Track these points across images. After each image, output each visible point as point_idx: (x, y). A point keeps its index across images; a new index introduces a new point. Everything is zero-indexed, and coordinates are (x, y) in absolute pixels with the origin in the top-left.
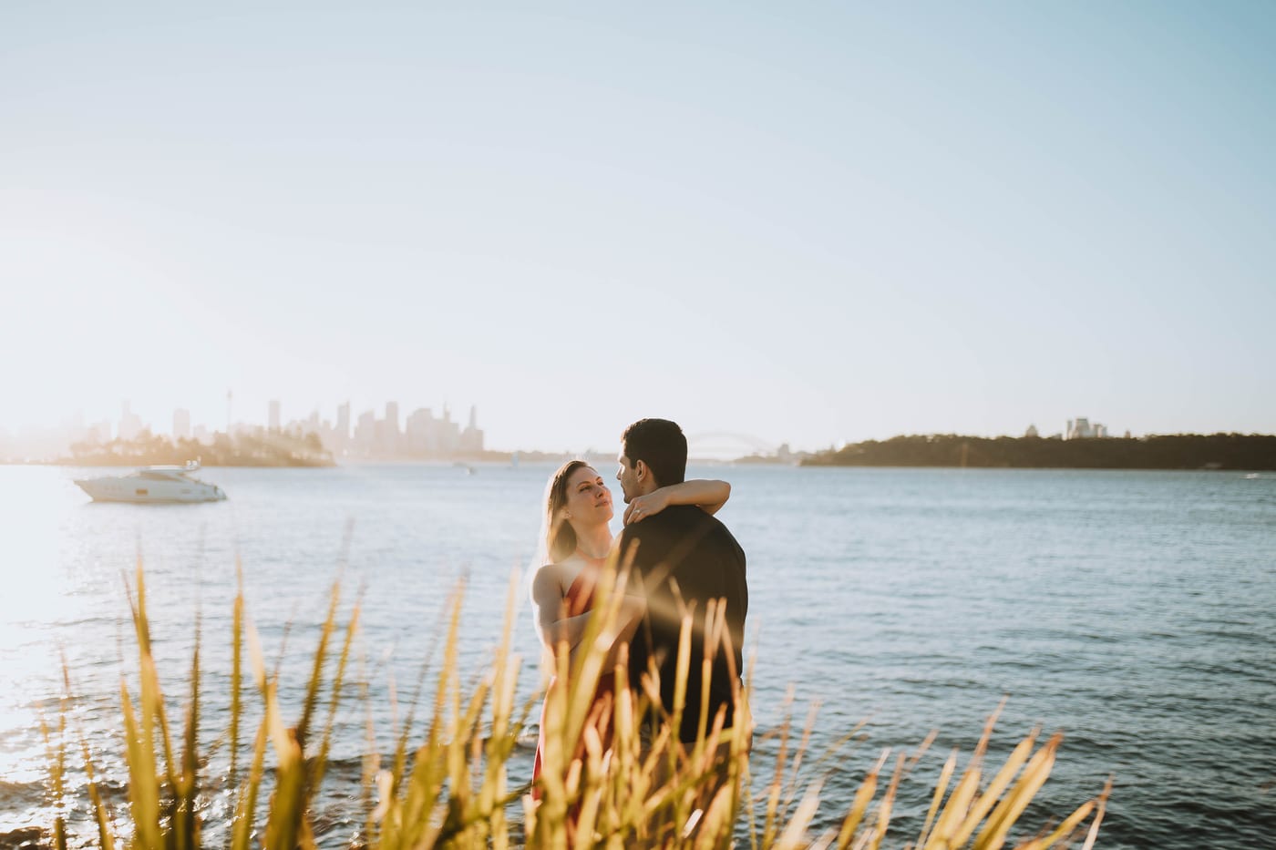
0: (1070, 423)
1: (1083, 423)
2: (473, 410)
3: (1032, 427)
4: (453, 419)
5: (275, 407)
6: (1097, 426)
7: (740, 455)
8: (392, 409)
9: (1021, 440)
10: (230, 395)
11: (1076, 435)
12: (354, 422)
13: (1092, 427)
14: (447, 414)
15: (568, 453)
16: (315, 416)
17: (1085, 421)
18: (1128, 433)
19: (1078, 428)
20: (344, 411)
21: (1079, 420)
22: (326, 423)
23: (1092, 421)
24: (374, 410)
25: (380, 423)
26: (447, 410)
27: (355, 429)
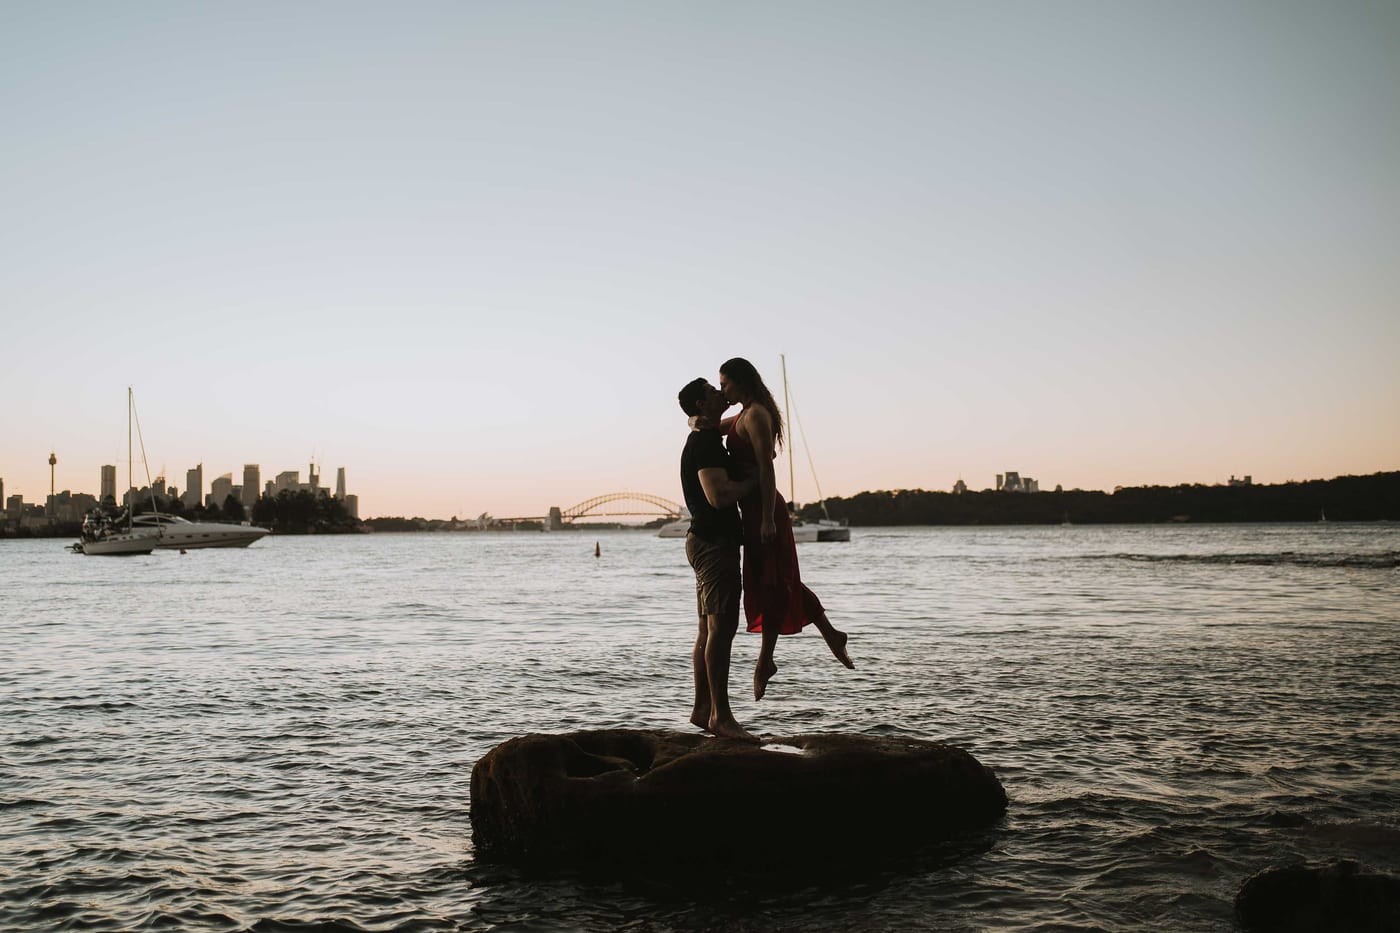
0: (999, 477)
1: (1013, 477)
2: (341, 472)
3: (961, 483)
4: (322, 484)
5: (109, 474)
6: (1028, 481)
7: (654, 518)
8: (251, 473)
9: (949, 495)
10: (53, 461)
11: (1007, 489)
12: (207, 489)
13: (1022, 482)
14: (314, 479)
15: (454, 519)
16: (159, 484)
17: (1015, 475)
18: (1059, 487)
19: (1008, 482)
20: (195, 476)
21: (1009, 474)
22: (173, 490)
23: (1021, 476)
24: (231, 474)
25: (237, 489)
26: (315, 473)
27: (208, 497)
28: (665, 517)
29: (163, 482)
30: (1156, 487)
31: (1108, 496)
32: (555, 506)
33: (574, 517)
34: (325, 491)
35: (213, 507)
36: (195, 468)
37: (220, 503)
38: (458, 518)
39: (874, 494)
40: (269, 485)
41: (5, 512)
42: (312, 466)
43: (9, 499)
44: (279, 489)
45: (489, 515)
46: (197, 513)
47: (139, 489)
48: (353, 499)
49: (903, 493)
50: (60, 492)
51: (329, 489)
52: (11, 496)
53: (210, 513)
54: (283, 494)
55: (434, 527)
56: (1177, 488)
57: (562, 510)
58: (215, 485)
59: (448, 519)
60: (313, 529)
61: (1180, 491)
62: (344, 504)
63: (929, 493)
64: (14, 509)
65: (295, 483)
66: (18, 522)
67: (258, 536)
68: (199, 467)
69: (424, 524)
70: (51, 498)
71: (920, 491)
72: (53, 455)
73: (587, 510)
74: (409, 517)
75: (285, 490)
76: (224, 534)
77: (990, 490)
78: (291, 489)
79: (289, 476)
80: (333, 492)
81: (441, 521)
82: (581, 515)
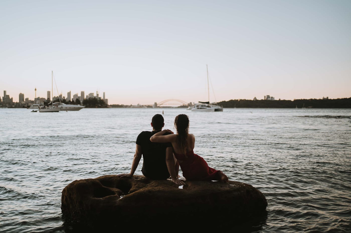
0: (265, 97)
1: (268, 96)
2: (104, 93)
3: (255, 98)
4: (99, 96)
5: (49, 93)
6: (272, 97)
7: (179, 105)
8: (83, 93)
9: (252, 101)
10: (36, 90)
11: (267, 99)
12: (72, 97)
14: (98, 95)
15: (131, 105)
16: (61, 96)
17: (269, 96)
18: (280, 99)
19: (267, 98)
20: (69, 94)
21: (267, 96)
22: (64, 97)
23: (270, 96)
24: (78, 94)
25: (79, 97)
26: (98, 94)
27: (72, 99)
28: (182, 105)
29: (61, 95)
30: (304, 100)
31: (292, 101)
32: (156, 102)
33: (160, 105)
34: (100, 98)
35: (73, 101)
36: (69, 92)
37: (75, 101)
38: (132, 105)
39: (234, 100)
40: (87, 96)
41: (25, 102)
42: (97, 92)
43: (26, 99)
44: (89, 97)
45: (139, 104)
46: (69, 103)
47: (56, 97)
48: (107, 100)
49: (241, 100)
50: (37, 97)
51: (101, 97)
52: (26, 98)
53: (73, 103)
54: (90, 98)
55: (126, 107)
56: (309, 100)
57: (157, 103)
58: (74, 96)
59: (130, 105)
60: (97, 107)
61: (310, 101)
62: (104, 101)
63: (247, 100)
64: (27, 101)
65: (93, 96)
66: (28, 104)
67: (82, 108)
68: (70, 92)
69: (124, 106)
70: (35, 99)
71: (245, 100)
72: (36, 89)
73: (164, 103)
74: (120, 104)
75: (90, 97)
76: (74, 107)
77: (262, 100)
78: (92, 97)
79: (92, 94)
80: (102, 98)
81: (128, 106)
82: (162, 104)
